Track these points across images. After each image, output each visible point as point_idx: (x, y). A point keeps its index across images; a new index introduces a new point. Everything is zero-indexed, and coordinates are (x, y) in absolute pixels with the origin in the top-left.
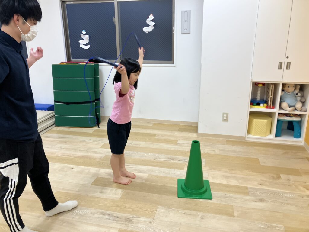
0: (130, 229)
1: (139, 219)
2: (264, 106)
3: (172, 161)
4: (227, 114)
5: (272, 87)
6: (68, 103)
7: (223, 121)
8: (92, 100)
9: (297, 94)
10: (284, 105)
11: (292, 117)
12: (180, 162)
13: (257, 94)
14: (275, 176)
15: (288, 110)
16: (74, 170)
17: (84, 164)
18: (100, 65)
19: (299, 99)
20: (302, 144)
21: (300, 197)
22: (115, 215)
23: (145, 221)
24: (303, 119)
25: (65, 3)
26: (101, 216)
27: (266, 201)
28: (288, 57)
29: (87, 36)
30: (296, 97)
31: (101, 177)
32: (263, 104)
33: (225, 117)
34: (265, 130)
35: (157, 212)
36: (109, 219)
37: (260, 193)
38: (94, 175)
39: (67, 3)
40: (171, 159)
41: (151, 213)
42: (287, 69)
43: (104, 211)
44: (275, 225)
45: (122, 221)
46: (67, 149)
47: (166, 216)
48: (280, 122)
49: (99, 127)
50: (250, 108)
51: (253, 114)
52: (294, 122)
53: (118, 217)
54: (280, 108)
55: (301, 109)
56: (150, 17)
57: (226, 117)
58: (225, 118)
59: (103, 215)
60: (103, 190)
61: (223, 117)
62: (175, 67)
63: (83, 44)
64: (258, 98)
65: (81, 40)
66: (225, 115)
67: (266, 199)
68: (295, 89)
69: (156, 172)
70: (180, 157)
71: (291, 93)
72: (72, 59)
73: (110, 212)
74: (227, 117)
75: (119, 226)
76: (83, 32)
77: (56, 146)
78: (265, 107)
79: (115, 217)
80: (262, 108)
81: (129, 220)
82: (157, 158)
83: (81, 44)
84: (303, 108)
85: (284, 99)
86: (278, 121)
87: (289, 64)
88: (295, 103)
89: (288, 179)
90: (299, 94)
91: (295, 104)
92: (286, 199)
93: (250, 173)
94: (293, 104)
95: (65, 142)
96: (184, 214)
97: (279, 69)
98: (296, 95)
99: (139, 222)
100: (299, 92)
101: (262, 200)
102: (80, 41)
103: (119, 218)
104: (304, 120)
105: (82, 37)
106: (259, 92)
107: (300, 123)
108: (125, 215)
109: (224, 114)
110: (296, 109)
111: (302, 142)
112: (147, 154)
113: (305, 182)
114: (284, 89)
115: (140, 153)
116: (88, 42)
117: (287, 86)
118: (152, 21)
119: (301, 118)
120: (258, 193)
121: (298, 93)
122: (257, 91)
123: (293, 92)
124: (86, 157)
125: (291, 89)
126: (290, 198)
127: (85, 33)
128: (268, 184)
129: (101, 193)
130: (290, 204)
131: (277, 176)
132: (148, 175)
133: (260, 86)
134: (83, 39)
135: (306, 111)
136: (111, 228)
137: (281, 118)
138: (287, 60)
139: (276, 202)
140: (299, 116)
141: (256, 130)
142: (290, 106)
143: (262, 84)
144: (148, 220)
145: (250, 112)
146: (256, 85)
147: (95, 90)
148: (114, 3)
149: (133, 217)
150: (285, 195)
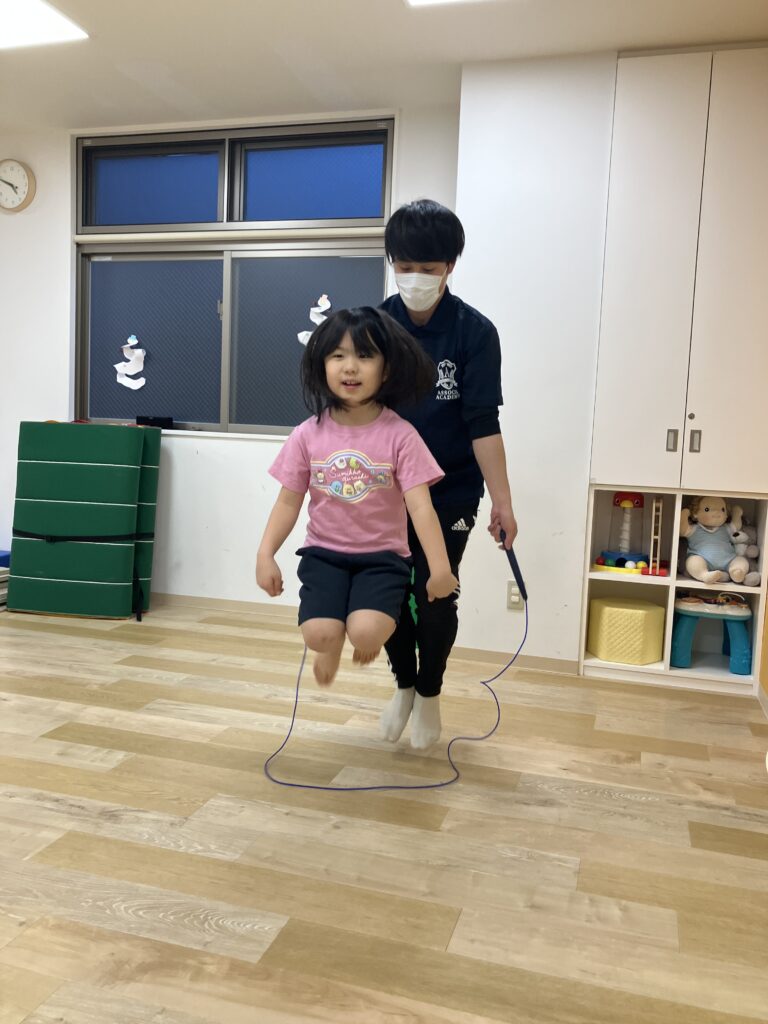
0: (102, 833)
1: (140, 815)
2: (636, 568)
3: (320, 705)
5: (657, 510)
6: (52, 539)
7: (509, 608)
8: (123, 532)
9: (736, 535)
10: (694, 563)
11: (722, 604)
12: (343, 707)
13: (620, 532)
14: (623, 755)
15: (702, 577)
16: (7, 702)
17: (47, 693)
18: (166, 435)
19: (741, 549)
21: (674, 803)
22: (72, 802)
23: (157, 821)
24: (755, 612)
25: (89, 260)
26: (31, 802)
27: (561, 805)
28: (692, 416)
29: (140, 353)
30: (731, 542)
31: (81, 722)
32: (636, 563)
33: (516, 595)
34: (638, 643)
35: (206, 805)
36: (52, 810)
37: (551, 788)
38: (63, 717)
39: (96, 259)
40: (318, 700)
41: (185, 805)
42: (692, 450)
43: (45, 792)
44: (556, 855)
45: (87, 816)
46: (13, 660)
47: (229, 815)
48: (685, 624)
49: (139, 621)
50: (592, 569)
51: (601, 593)
52: (729, 620)
53: (79, 807)
54: (682, 572)
55: (745, 579)
56: (319, 303)
58: (516, 599)
59: (39, 799)
60: (70, 750)
61: (511, 594)
63: (127, 375)
64: (625, 546)
65: (120, 361)
66: (515, 590)
67: (561, 801)
68: (729, 520)
69: (257, 723)
70: (349, 697)
71: (715, 529)
72: (91, 416)
73: (65, 795)
75: (71, 825)
76: (129, 340)
78: (640, 570)
79: (72, 805)
80: (630, 574)
81: (112, 816)
82: (276, 695)
83: (122, 375)
84: (752, 574)
85: (695, 548)
86: (678, 616)
87: (697, 436)
88: (726, 561)
89: (660, 764)
90: (743, 536)
91: (730, 562)
92: (625, 805)
93: (551, 743)
94: (722, 563)
95: (17, 645)
96: (287, 814)
97: (668, 450)
98: (733, 538)
99: (138, 821)
100: (742, 530)
101: (546, 803)
102: (117, 366)
103: (83, 808)
104: (757, 616)
105: (126, 354)
106: (627, 527)
107: (748, 624)
108: (105, 804)
109: (510, 584)
110: (730, 581)
111: (751, 686)
112: (250, 685)
113: (710, 775)
114: (696, 516)
115: (232, 682)
116: (140, 368)
117: (703, 506)
118: (322, 313)
119: (751, 609)
120: (545, 787)
121: (741, 533)
122: (622, 525)
123: (722, 527)
124: (60, 680)
125: (716, 517)
126: (639, 803)
127: (135, 342)
128: (589, 770)
129: (61, 754)
130: (631, 816)
131: (630, 755)
132: (226, 727)
133: (627, 505)
134: (128, 361)
135: (759, 585)
136: (47, 827)
137: (691, 607)
138: (692, 425)
139: (589, 810)
140: (744, 603)
141: (612, 643)
142: (710, 568)
143: (633, 501)
144: (167, 818)
145: (592, 582)
146: (615, 504)
147: (139, 506)
148: (222, 261)
149: (126, 810)
150: (629, 797)
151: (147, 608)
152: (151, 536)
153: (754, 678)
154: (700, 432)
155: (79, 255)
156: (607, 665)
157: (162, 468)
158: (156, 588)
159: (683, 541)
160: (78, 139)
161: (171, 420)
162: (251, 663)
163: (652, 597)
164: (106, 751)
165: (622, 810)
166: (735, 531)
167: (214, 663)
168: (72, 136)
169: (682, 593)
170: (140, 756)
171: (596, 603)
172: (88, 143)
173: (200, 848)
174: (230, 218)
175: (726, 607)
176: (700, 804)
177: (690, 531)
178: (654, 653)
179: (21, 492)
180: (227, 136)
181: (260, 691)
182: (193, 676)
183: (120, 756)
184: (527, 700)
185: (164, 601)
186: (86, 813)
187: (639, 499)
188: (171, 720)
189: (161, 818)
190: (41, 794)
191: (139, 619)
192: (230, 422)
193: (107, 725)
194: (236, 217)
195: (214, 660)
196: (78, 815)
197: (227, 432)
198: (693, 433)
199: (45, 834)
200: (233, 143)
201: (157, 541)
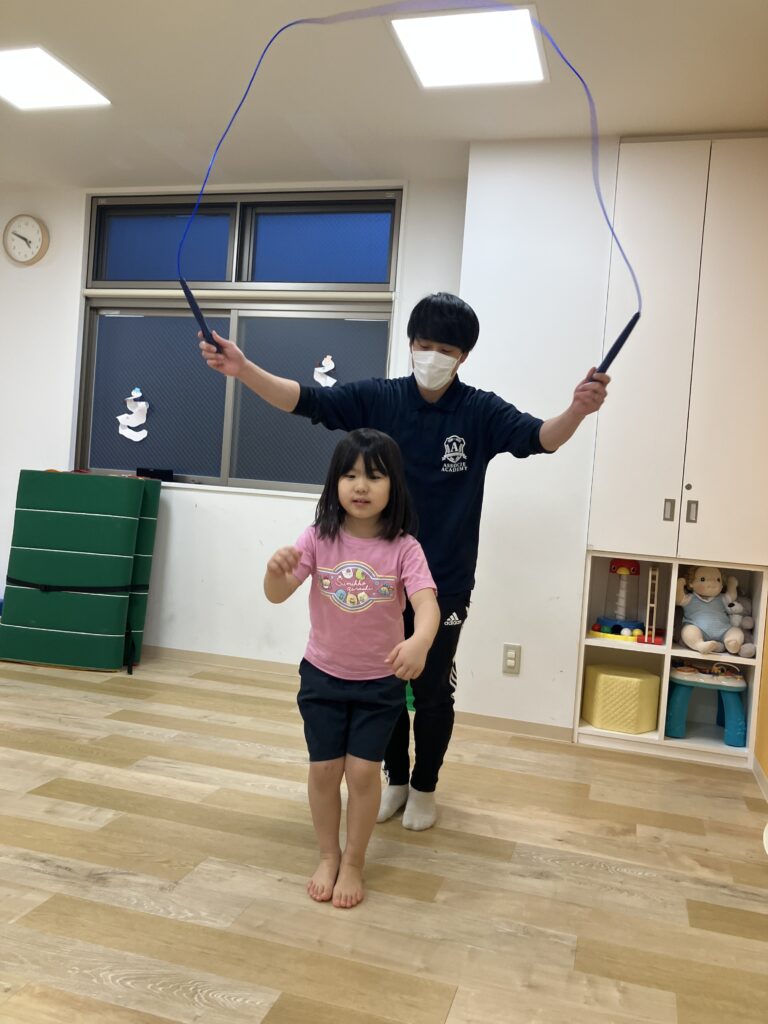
0: (89, 897)
1: (130, 878)
2: (632, 635)
4: (518, 650)
5: (654, 578)
6: (46, 589)
7: (505, 672)
8: (119, 583)
9: (731, 605)
10: (690, 632)
11: (717, 674)
13: (616, 599)
14: (619, 828)
15: (698, 647)
17: (36, 747)
18: (165, 487)
19: (737, 619)
20: (749, 765)
21: (671, 879)
22: (59, 863)
23: (146, 885)
24: (750, 684)
25: (97, 314)
26: (17, 862)
27: (556, 877)
28: (689, 487)
29: (143, 405)
30: (726, 612)
31: (70, 778)
32: (632, 631)
33: (511, 659)
34: (633, 711)
35: (196, 869)
36: (39, 871)
37: (546, 859)
38: (52, 772)
39: (104, 313)
41: (175, 869)
42: (688, 520)
43: (32, 852)
44: (552, 931)
45: (74, 878)
47: (221, 880)
48: (680, 694)
49: (129, 674)
50: (588, 635)
51: (597, 661)
52: (724, 691)
53: (66, 868)
54: (678, 642)
55: (740, 650)
56: (323, 363)
57: (515, 659)
58: (511, 663)
59: (25, 860)
60: (58, 808)
61: (506, 658)
63: (129, 427)
64: (621, 613)
65: (124, 413)
66: (511, 654)
67: (558, 874)
68: (724, 591)
69: (249, 784)
71: (710, 599)
72: (91, 466)
73: (51, 856)
74: (518, 658)
75: (58, 888)
76: (133, 393)
78: (635, 638)
79: (59, 867)
80: (626, 641)
81: (99, 879)
82: (268, 756)
83: (124, 427)
84: (747, 646)
85: (691, 617)
86: (673, 685)
87: (693, 506)
88: (721, 632)
89: (656, 838)
90: (738, 607)
91: (725, 633)
92: (621, 880)
93: (545, 813)
94: (717, 633)
96: (280, 880)
97: (665, 519)
98: (729, 609)
99: (127, 884)
100: (737, 600)
101: (542, 875)
102: (120, 418)
103: (70, 870)
104: (752, 688)
105: (130, 406)
106: (622, 594)
107: (743, 696)
108: (93, 866)
110: (726, 651)
111: (746, 758)
113: (707, 850)
114: (691, 586)
115: (223, 740)
116: (143, 421)
117: (699, 575)
118: (328, 373)
119: (746, 680)
120: (541, 858)
121: (736, 603)
122: (618, 592)
123: (717, 597)
124: (50, 733)
125: (712, 587)
126: (635, 878)
127: (140, 395)
128: (585, 842)
129: (49, 812)
130: (628, 892)
131: (625, 827)
132: (217, 788)
133: (624, 572)
134: (130, 413)
135: (754, 657)
136: (33, 889)
137: (686, 676)
138: (689, 496)
139: (585, 884)
140: (739, 674)
141: (608, 710)
142: (706, 638)
143: (629, 569)
144: (157, 882)
145: (588, 648)
146: (611, 571)
147: (135, 557)
148: (229, 319)
149: (115, 873)
150: (625, 870)
151: (138, 661)
152: (146, 587)
153: (748, 752)
154: (696, 503)
155: (88, 308)
156: (599, 734)
157: (160, 520)
158: (148, 640)
159: (679, 610)
160: (93, 198)
161: (171, 472)
162: (243, 721)
163: (648, 665)
164: (95, 809)
165: (619, 885)
166: (730, 601)
167: (205, 720)
168: (87, 195)
169: (677, 663)
170: (129, 815)
171: (591, 670)
172: (103, 202)
173: (190, 915)
174: (239, 278)
175: (721, 677)
176: (698, 881)
177: (686, 600)
178: (648, 722)
179: (17, 540)
180: (239, 200)
181: (251, 750)
182: (185, 734)
183: (109, 815)
184: (520, 767)
185: (156, 654)
186: (73, 875)
187: (635, 566)
188: (162, 778)
189: (150, 881)
190: (27, 854)
191: (130, 672)
192: (230, 476)
193: (95, 781)
194: (245, 277)
195: (205, 717)
196: (65, 877)
197: (226, 485)
198: (690, 503)
199: (30, 896)
200: (244, 206)
201: (151, 594)
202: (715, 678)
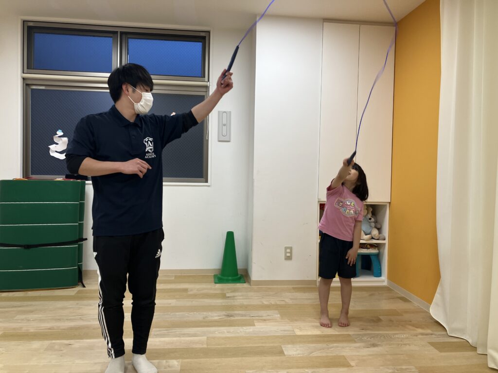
3: (232, 318)
4: (291, 248)
6: (28, 247)
7: (286, 259)
8: (72, 239)
9: (370, 219)
11: (369, 248)
15: (364, 238)
19: (373, 224)
20: (385, 284)
21: (414, 336)
24: (381, 250)
25: (30, 88)
30: (370, 223)
33: (288, 253)
39: (34, 87)
46: (41, 320)
49: (84, 286)
52: (372, 255)
55: (379, 237)
57: (290, 253)
58: (288, 255)
61: (286, 252)
62: (209, 186)
65: (52, 144)
66: (288, 250)
67: (378, 343)
68: (368, 213)
69: (217, 333)
72: (32, 174)
74: (291, 253)
77: (15, 318)
82: (207, 317)
84: (381, 235)
88: (370, 231)
89: (390, 320)
90: (373, 220)
92: (400, 340)
94: (368, 232)
95: (31, 312)
100: (372, 216)
101: (374, 345)
104: (383, 252)
107: (378, 256)
109: (286, 248)
110: (373, 238)
111: (385, 281)
112: (188, 314)
115: (177, 313)
119: (379, 249)
121: (372, 218)
123: (365, 216)
124: (86, 327)
126: (404, 338)
128: (371, 328)
130: (407, 344)
131: (376, 318)
135: (384, 239)
140: (376, 247)
147: (79, 224)
152: (82, 239)
153: (383, 278)
155: (25, 84)
160: (24, 21)
166: (370, 217)
168: (21, 19)
170: (185, 361)
172: (31, 24)
175: (370, 249)
180: (119, 30)
200: (122, 33)
202: (368, 250)
